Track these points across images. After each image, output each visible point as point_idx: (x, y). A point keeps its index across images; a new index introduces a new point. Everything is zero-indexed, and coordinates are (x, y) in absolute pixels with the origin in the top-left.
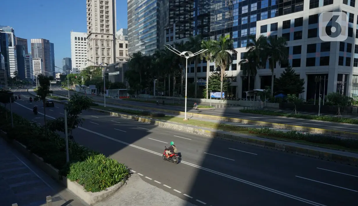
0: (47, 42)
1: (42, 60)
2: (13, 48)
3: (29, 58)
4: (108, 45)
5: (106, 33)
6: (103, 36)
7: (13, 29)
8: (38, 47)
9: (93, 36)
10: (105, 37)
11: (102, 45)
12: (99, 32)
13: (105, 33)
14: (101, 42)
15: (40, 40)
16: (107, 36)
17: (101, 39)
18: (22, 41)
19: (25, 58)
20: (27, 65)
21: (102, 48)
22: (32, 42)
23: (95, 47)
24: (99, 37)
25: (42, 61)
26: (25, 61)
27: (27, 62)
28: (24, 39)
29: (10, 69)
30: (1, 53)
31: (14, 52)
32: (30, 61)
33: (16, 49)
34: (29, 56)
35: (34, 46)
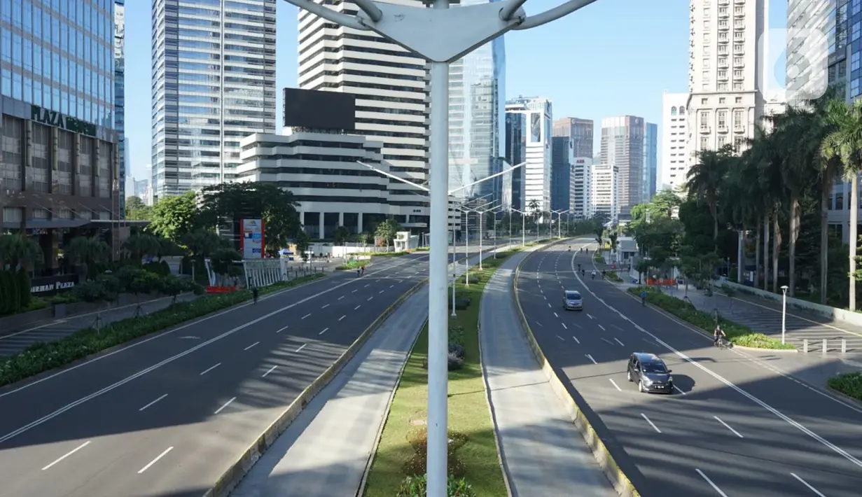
0: (639, 122)
1: (617, 168)
2: (543, 145)
3: (582, 166)
4: (737, 122)
5: (735, 90)
6: (724, 98)
7: (550, 101)
8: (616, 137)
9: (696, 102)
10: (730, 101)
11: (720, 123)
12: (712, 87)
13: (730, 91)
14: (718, 115)
15: (623, 119)
16: (737, 98)
17: (734, 108)
18: (582, 124)
19: (573, 166)
20: (576, 182)
21: (719, 133)
22: (604, 126)
23: (700, 130)
24: (713, 102)
25: (617, 171)
26: (571, 173)
27: (577, 175)
28: (588, 121)
29: (527, 193)
30: (502, 159)
31: (542, 155)
32: (585, 173)
33: (549, 146)
34: (583, 161)
35: (609, 135)
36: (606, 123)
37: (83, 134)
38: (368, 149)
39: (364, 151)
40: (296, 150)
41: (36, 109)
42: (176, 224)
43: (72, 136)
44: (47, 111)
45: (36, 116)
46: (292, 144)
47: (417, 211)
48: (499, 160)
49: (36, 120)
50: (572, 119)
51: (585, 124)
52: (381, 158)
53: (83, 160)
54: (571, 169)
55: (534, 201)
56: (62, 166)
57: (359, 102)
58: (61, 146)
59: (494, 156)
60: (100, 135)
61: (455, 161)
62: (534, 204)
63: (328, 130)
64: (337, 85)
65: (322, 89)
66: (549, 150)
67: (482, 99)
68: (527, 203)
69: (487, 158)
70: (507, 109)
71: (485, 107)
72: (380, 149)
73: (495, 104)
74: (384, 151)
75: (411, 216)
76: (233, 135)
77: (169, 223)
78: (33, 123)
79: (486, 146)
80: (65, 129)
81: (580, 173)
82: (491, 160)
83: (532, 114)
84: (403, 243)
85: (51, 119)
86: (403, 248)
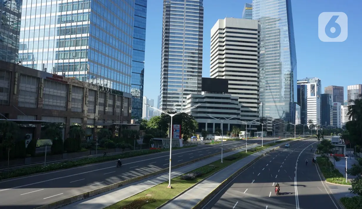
2: (316, 97)
3: (336, 106)
7: (320, 79)
8: (354, 94)
15: (358, 86)
18: (338, 88)
19: (332, 106)
20: (333, 113)
22: (348, 89)
26: (331, 109)
27: (333, 110)
28: (341, 87)
29: (308, 117)
30: (296, 103)
31: (316, 101)
32: (338, 109)
33: (319, 98)
34: (337, 104)
35: (351, 93)
36: (350, 87)
37: (118, 95)
38: (232, 99)
39: (231, 100)
40: (205, 100)
41: (101, 87)
42: (157, 126)
43: (114, 96)
44: (105, 88)
45: (101, 89)
46: (204, 98)
47: (254, 123)
48: (294, 104)
49: (101, 91)
50: (333, 86)
51: (340, 89)
52: (238, 103)
53: (118, 103)
54: (331, 107)
55: (310, 120)
56: (110, 106)
57: (230, 82)
58: (110, 99)
59: (292, 102)
60: (124, 95)
61: (275, 104)
62: (311, 121)
63: (218, 93)
64: (223, 76)
65: (217, 78)
66: (319, 99)
67: (286, 79)
68: (308, 121)
69: (288, 103)
70: (298, 83)
71: (288, 83)
72: (238, 99)
73: (292, 81)
74: (239, 100)
75: (251, 125)
76: (186, 95)
77: (155, 125)
78: (100, 92)
79: (288, 98)
80: (111, 93)
81: (335, 109)
82: (290, 103)
83: (311, 85)
84: (243, 135)
85: (106, 90)
86: (243, 138)
